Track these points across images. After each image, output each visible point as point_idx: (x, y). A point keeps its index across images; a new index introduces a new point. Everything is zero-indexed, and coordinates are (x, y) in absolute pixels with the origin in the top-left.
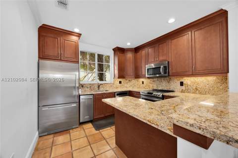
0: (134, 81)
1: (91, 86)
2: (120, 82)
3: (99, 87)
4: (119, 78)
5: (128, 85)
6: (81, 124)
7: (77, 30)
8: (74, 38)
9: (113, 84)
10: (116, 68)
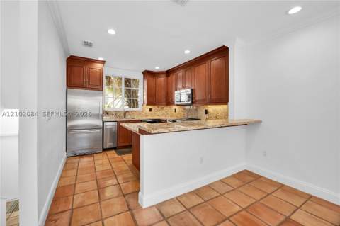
0: (166, 109)
1: (116, 113)
2: (151, 110)
3: (125, 114)
4: (148, 104)
5: (160, 114)
6: (105, 150)
7: (101, 59)
8: (99, 66)
9: (142, 111)
10: (145, 93)
